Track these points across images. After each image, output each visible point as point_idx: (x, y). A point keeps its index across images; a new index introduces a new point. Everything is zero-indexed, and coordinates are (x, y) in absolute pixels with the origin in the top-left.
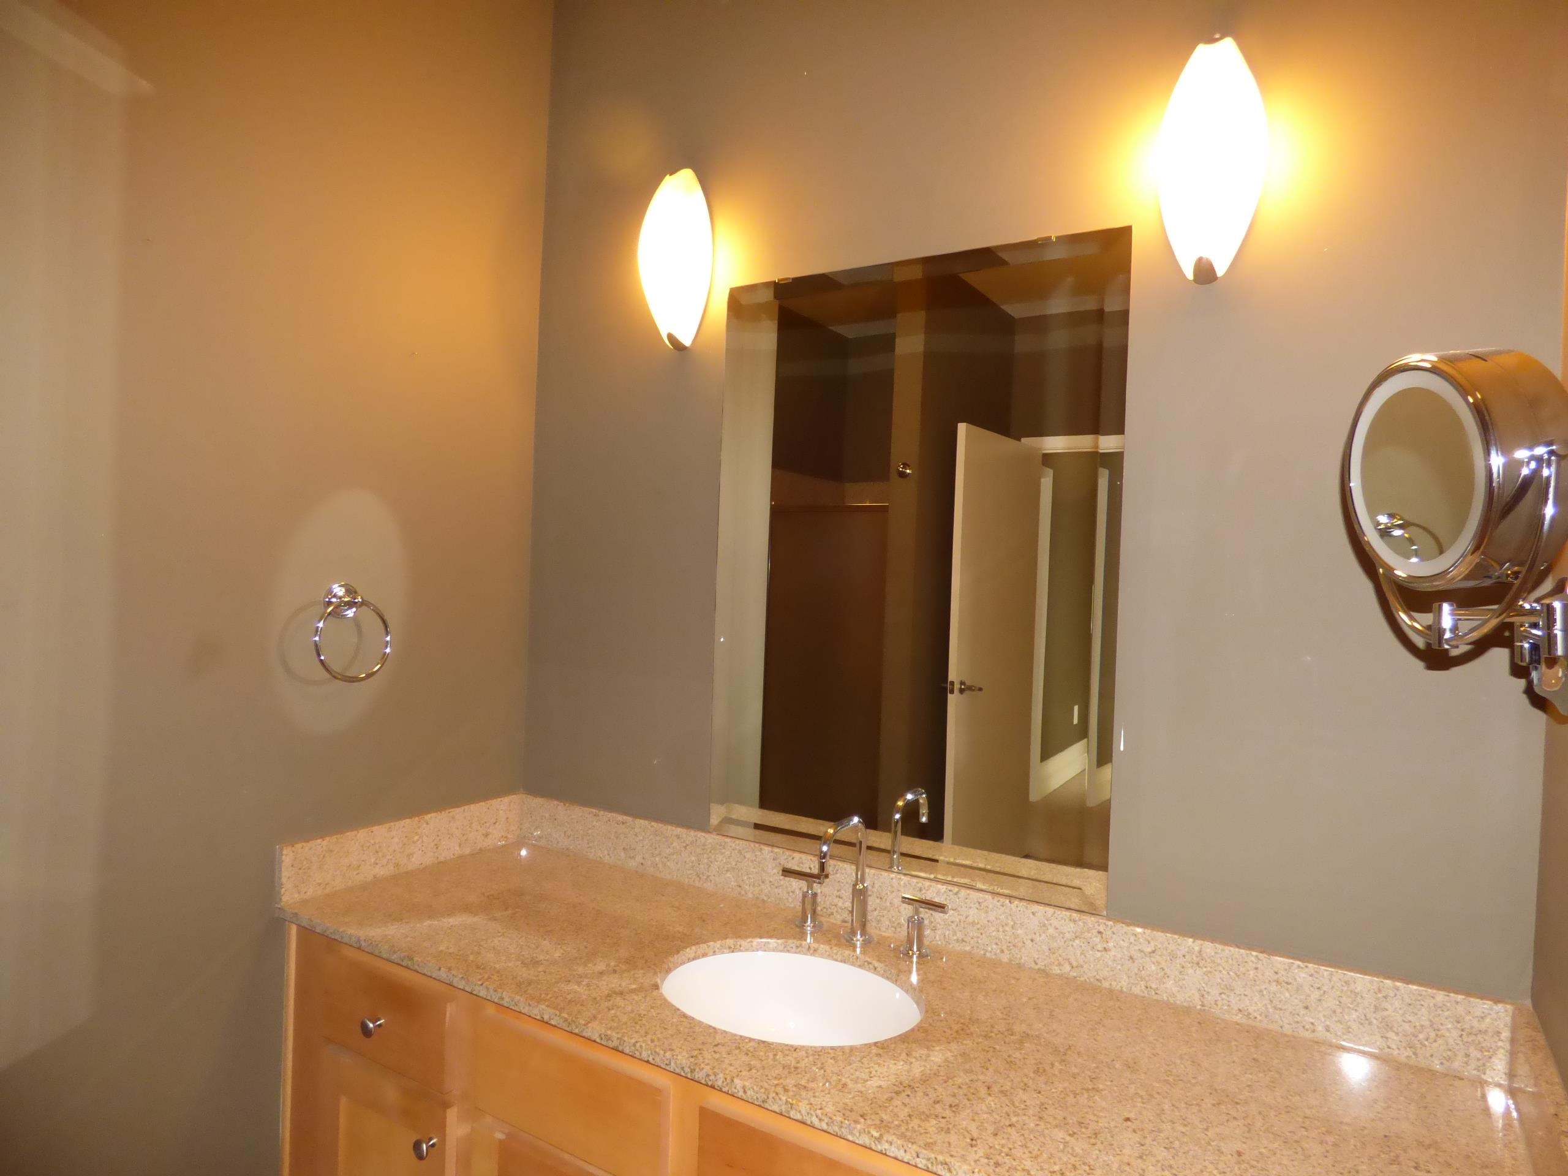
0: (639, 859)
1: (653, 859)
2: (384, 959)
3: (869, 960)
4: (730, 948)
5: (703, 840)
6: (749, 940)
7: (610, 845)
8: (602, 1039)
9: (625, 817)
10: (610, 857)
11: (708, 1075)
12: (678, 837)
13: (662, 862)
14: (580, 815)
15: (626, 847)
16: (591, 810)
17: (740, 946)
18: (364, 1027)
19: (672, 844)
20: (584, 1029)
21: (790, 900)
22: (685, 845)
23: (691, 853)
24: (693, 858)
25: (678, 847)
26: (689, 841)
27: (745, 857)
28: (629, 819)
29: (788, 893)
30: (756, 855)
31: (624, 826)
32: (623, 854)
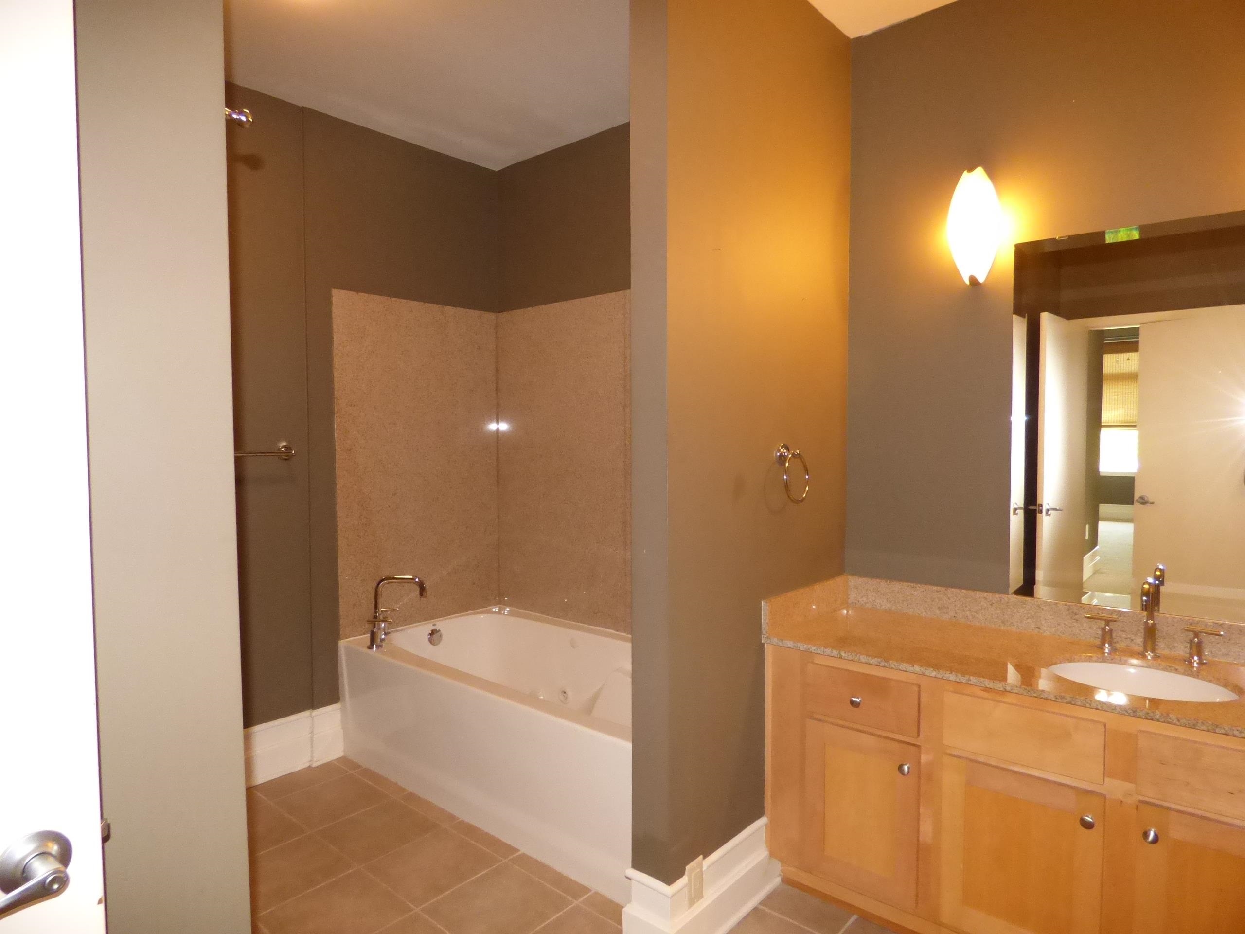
0: (952, 613)
1: (964, 613)
2: (863, 663)
3: (1170, 665)
4: (1068, 660)
5: (1006, 599)
6: (1079, 655)
7: (927, 606)
8: (1057, 698)
9: (938, 588)
10: (927, 614)
11: (1148, 713)
12: (985, 598)
13: (972, 615)
14: (900, 587)
15: (940, 607)
16: (910, 584)
17: (1074, 659)
18: (852, 703)
19: (980, 603)
20: (1041, 694)
21: (1082, 634)
22: (991, 603)
23: (997, 608)
24: (998, 612)
25: (985, 605)
26: (995, 600)
27: (1043, 609)
28: (943, 589)
29: (1080, 630)
30: (1052, 608)
31: (938, 594)
32: (938, 612)
